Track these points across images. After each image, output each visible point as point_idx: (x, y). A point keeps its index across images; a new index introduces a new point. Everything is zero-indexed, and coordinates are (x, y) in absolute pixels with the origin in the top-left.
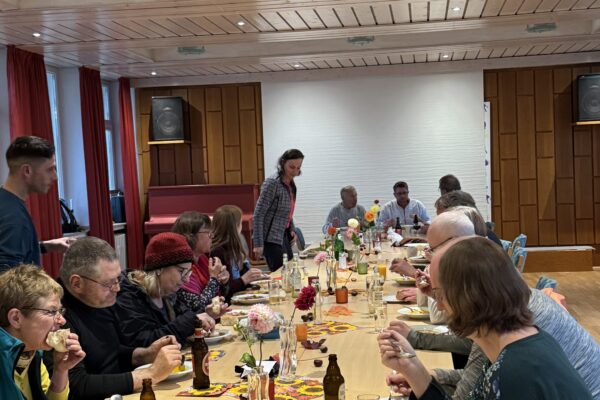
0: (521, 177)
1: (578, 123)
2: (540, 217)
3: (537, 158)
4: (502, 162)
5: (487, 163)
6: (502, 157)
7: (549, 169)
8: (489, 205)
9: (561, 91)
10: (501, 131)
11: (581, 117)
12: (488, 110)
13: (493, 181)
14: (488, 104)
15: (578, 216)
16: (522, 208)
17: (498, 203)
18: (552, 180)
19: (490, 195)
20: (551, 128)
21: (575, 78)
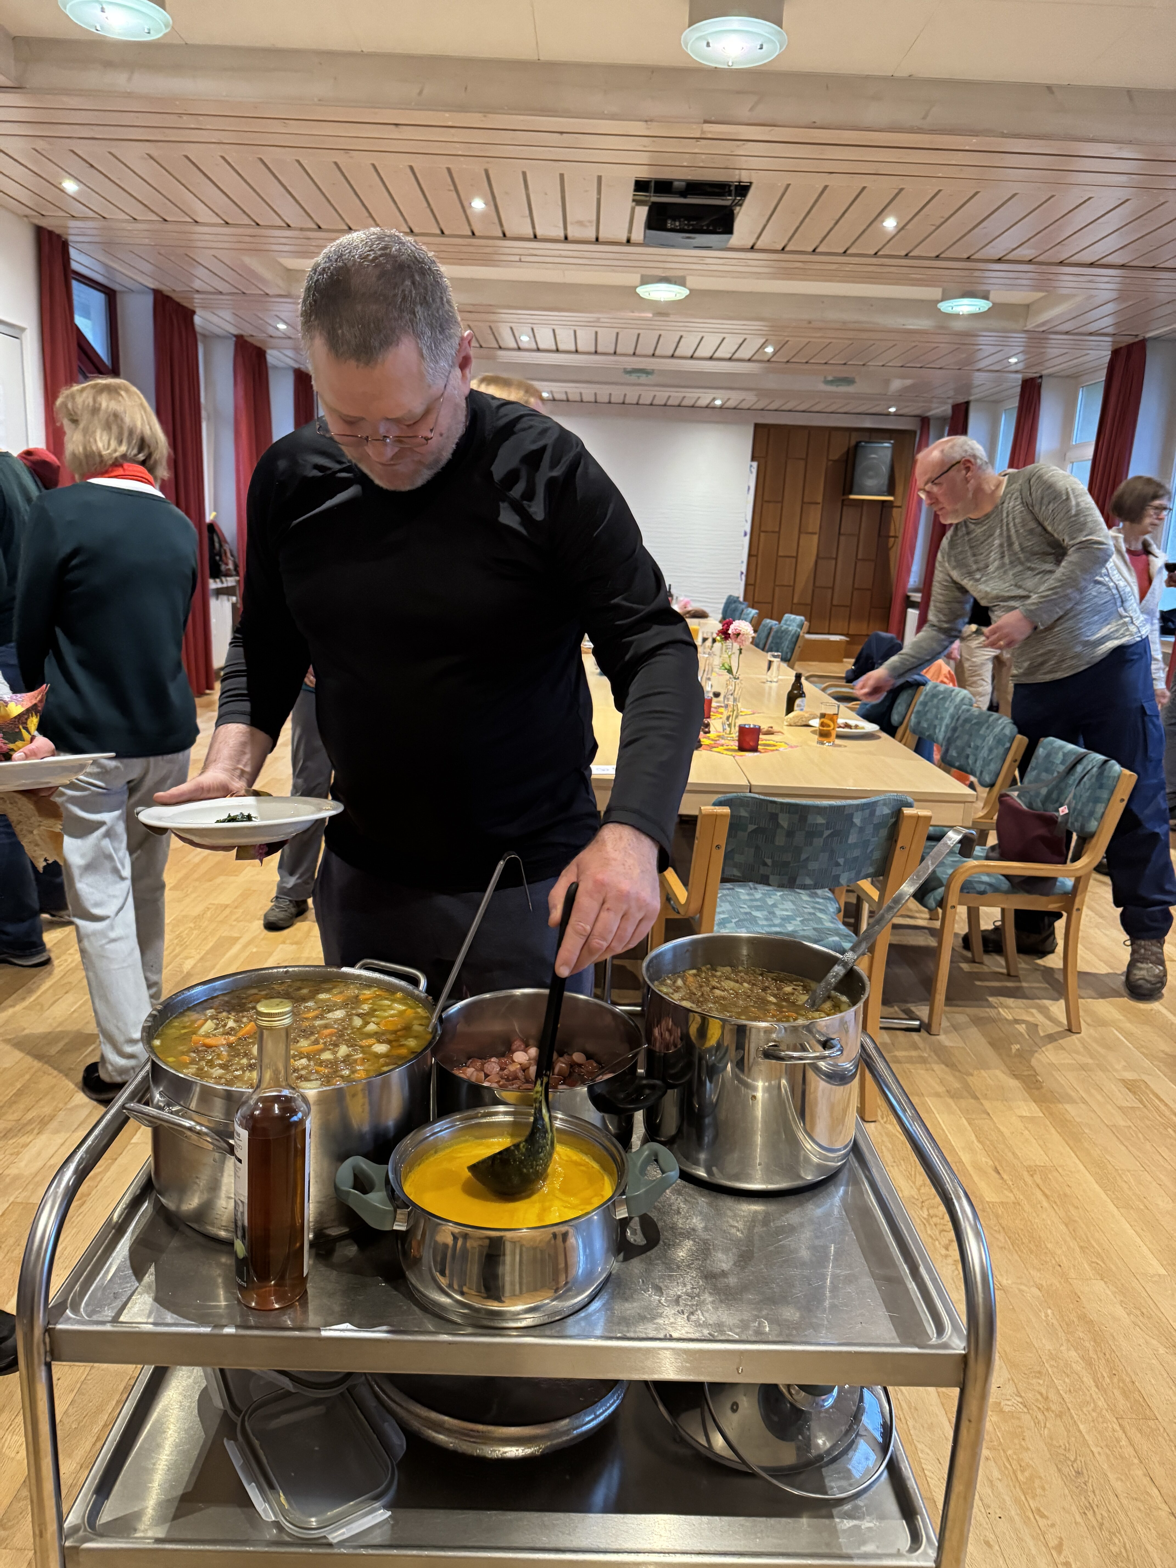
0: (780, 554)
1: (852, 497)
2: (795, 601)
3: (800, 532)
4: (762, 534)
5: (745, 534)
6: (763, 529)
7: (811, 545)
8: (743, 583)
9: (836, 457)
10: (766, 498)
11: (855, 489)
12: (754, 471)
13: (750, 555)
14: (755, 464)
15: (835, 603)
16: (777, 589)
17: (752, 582)
18: (813, 558)
19: (744, 571)
20: (820, 500)
21: (853, 443)
